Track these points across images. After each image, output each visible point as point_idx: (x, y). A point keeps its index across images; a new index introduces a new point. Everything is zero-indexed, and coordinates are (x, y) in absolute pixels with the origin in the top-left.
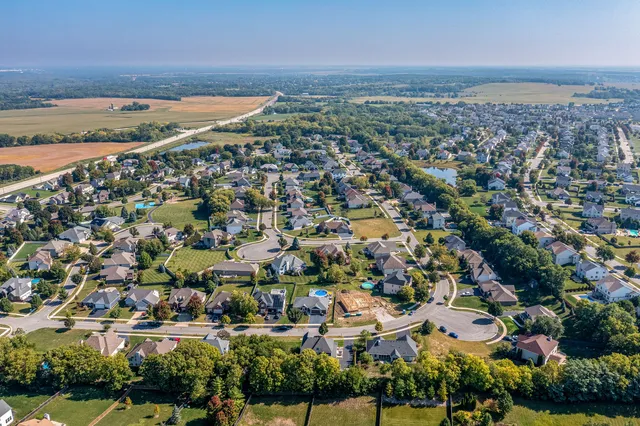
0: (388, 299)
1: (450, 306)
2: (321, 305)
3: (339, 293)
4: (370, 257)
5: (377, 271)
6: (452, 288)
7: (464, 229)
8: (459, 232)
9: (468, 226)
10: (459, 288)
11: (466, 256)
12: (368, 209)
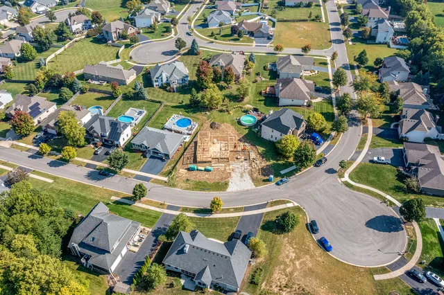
0: (261, 149)
1: (346, 178)
2: (164, 146)
3: (207, 125)
4: (274, 75)
5: (271, 99)
6: (363, 142)
7: (415, 49)
8: (408, 53)
9: (422, 46)
10: (373, 145)
11: (402, 92)
12: (306, 9)
